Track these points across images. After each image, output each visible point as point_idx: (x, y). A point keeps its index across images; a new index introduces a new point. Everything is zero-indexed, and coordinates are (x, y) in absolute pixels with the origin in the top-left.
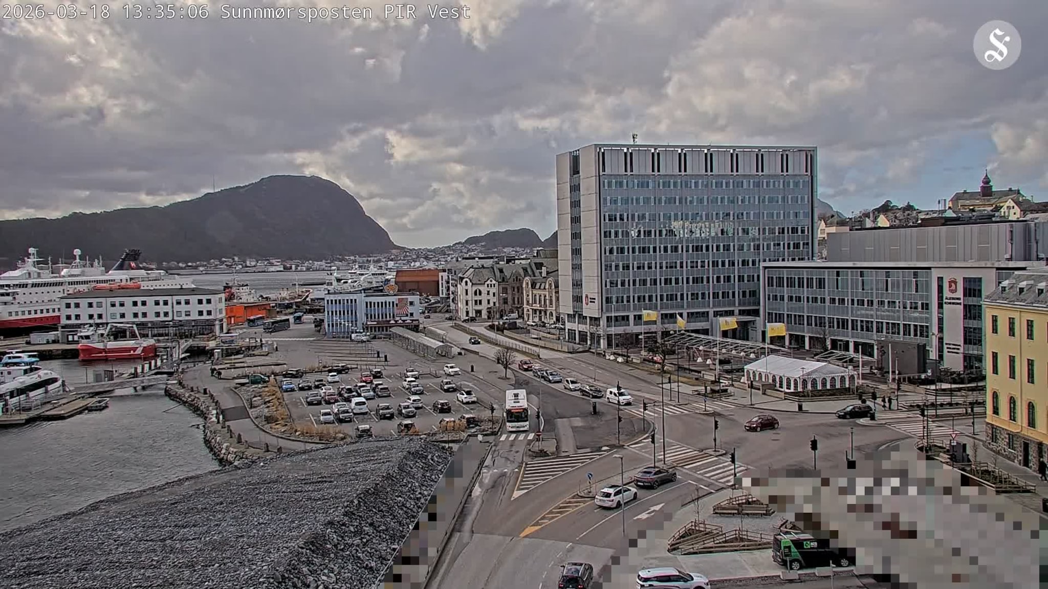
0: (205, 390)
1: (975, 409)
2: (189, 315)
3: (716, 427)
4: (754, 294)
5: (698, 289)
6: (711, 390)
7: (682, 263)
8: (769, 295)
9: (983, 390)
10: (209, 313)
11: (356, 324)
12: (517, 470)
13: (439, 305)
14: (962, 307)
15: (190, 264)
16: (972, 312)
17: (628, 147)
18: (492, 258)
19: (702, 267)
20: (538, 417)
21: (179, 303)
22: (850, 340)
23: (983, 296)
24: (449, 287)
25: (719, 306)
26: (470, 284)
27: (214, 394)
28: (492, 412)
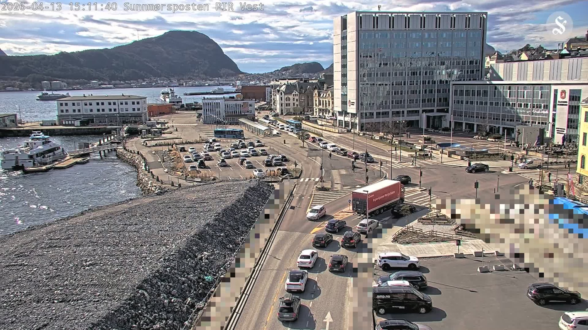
0: (138, 152)
1: (571, 165)
2: (128, 111)
3: (421, 175)
4: (446, 100)
5: (414, 97)
6: (419, 154)
7: (405, 82)
8: (455, 101)
9: (576, 154)
10: (139, 110)
11: (220, 116)
12: (309, 198)
13: (266, 106)
14: (567, 107)
15: (127, 82)
16: (574, 110)
17: (376, 13)
18: (296, 79)
19: (416, 84)
20: (321, 169)
21: (122, 104)
22: (501, 126)
23: (581, 101)
24: (271, 96)
25: (425, 107)
26: (283, 94)
27: (143, 155)
28: (296, 166)
